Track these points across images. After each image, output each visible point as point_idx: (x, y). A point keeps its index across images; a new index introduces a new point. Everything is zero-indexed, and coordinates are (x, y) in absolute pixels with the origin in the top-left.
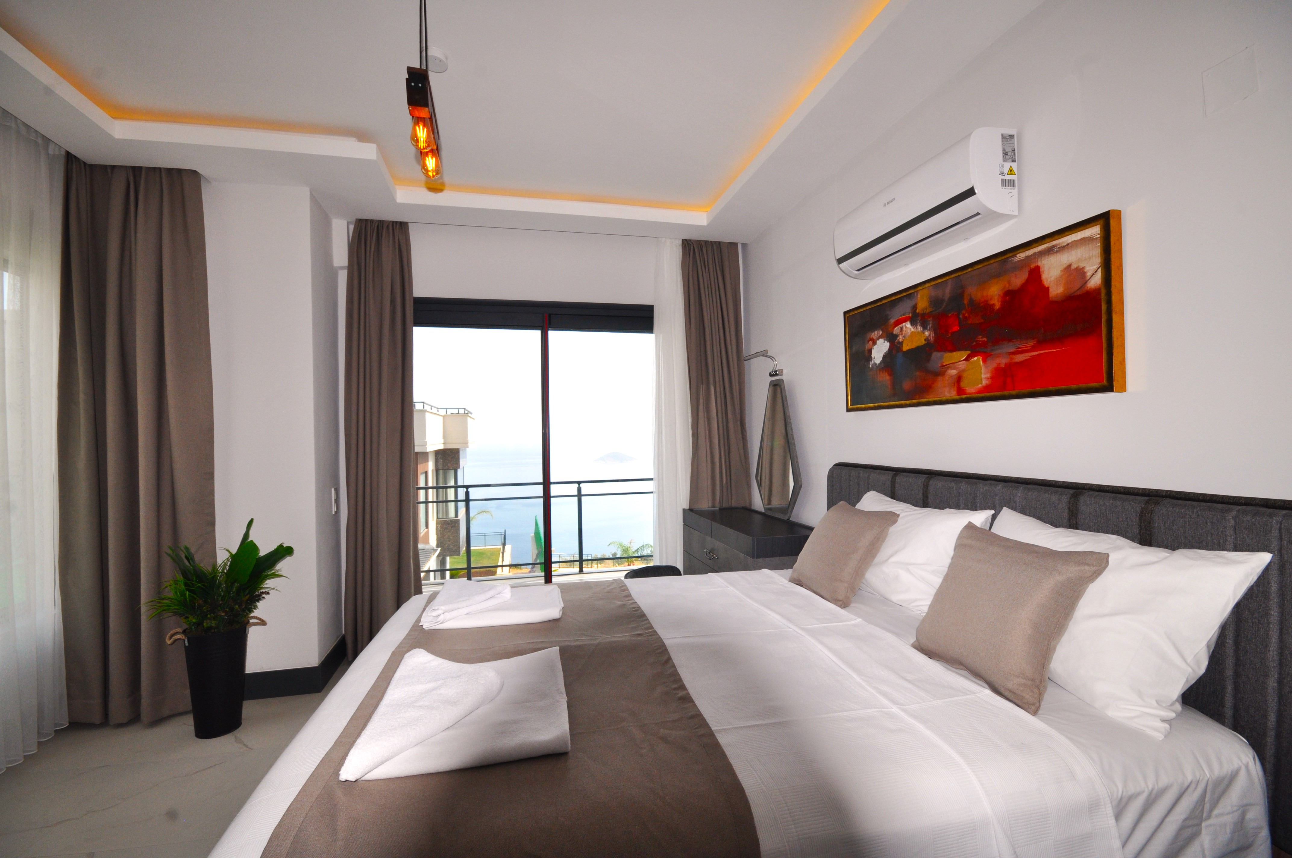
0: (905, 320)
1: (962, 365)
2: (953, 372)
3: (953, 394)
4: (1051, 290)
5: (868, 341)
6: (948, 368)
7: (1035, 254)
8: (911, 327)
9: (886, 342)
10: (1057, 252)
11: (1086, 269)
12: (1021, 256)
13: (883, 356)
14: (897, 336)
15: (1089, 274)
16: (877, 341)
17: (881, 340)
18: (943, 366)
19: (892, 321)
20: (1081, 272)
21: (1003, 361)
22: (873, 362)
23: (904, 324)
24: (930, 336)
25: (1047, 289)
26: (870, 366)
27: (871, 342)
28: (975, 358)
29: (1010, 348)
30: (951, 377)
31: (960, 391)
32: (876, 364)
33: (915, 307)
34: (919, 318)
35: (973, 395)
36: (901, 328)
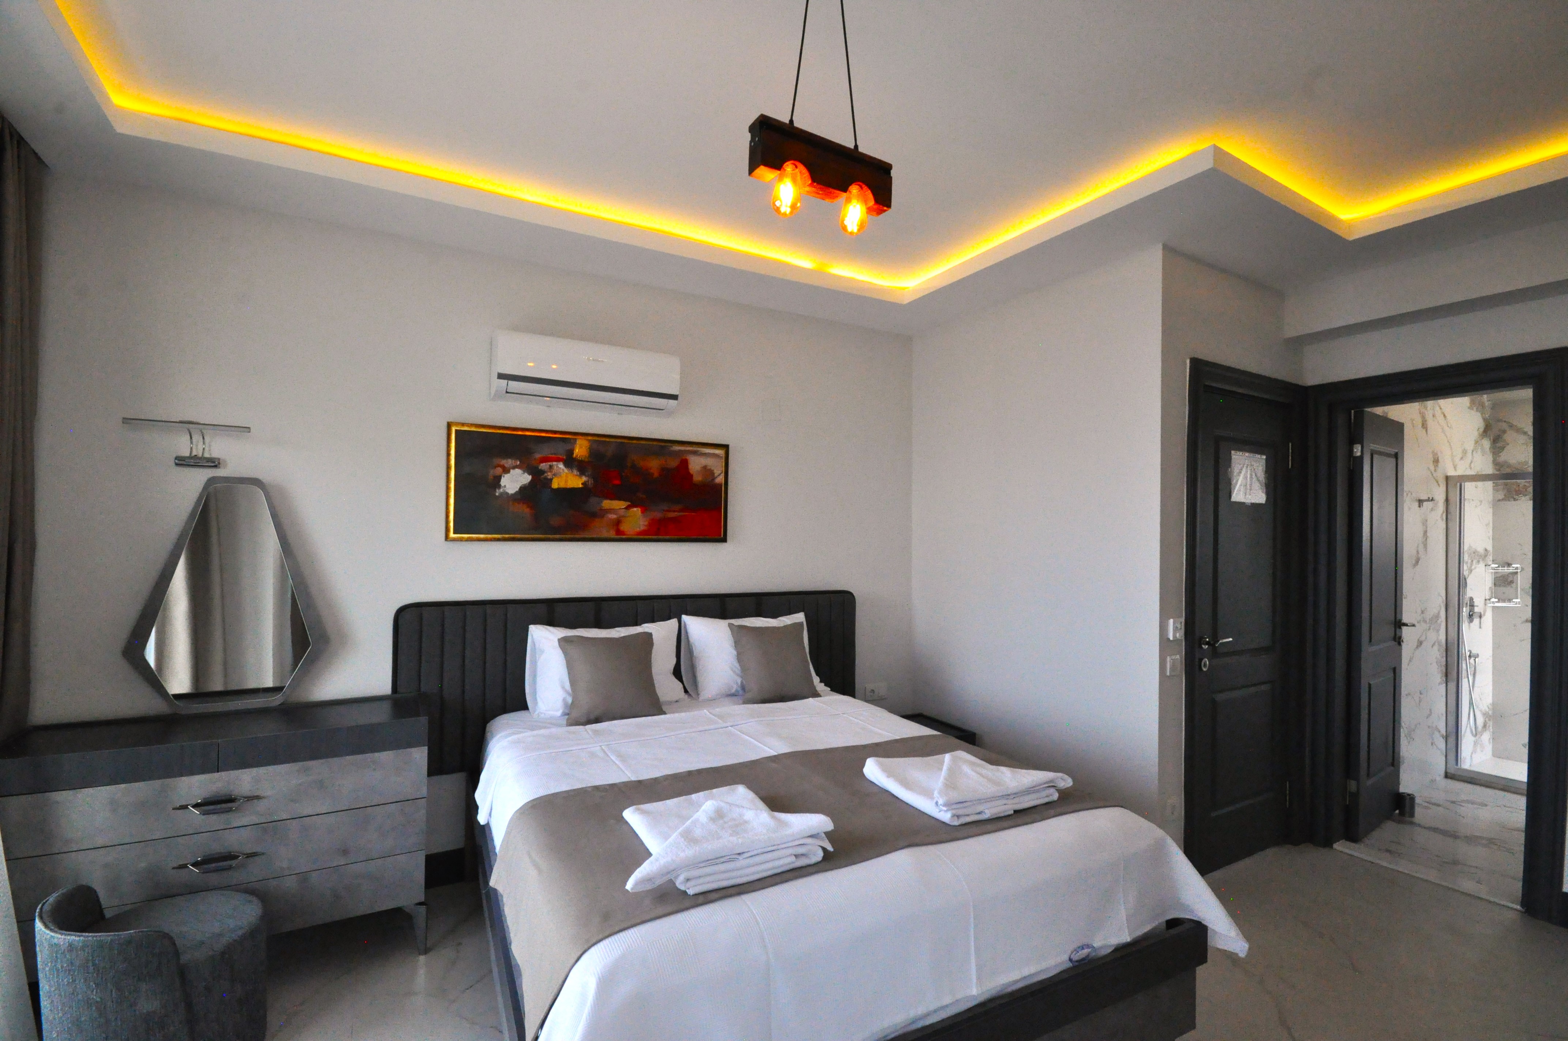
0: (558, 460)
1: (622, 512)
2: (614, 516)
3: (612, 534)
4: (694, 477)
5: (495, 467)
6: (607, 512)
7: (685, 451)
8: (564, 468)
9: (526, 474)
10: (699, 455)
11: (715, 471)
12: (677, 448)
13: (521, 487)
14: (543, 472)
15: (716, 475)
16: (511, 471)
17: (518, 471)
18: (601, 510)
19: (538, 456)
20: (711, 472)
21: (658, 515)
22: (501, 490)
23: (554, 463)
24: (588, 481)
25: (692, 476)
26: (497, 494)
27: (499, 470)
28: (635, 509)
29: (665, 507)
30: (611, 519)
31: (619, 532)
32: (507, 493)
33: (571, 452)
34: (576, 463)
35: (634, 536)
36: (551, 467)
